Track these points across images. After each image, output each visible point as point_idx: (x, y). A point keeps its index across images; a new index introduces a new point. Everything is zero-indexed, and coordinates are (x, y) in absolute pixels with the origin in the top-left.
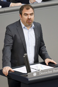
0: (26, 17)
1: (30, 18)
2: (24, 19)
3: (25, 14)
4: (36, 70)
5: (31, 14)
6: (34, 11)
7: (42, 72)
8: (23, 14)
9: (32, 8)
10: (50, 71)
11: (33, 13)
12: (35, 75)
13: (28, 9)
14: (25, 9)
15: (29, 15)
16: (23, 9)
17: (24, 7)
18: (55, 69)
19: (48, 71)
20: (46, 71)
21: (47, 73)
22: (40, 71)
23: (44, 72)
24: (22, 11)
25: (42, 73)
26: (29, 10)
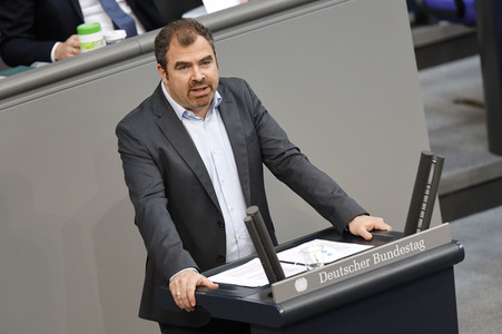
0: (184, 77)
1: (199, 77)
2: (177, 84)
3: (178, 64)
4: (304, 269)
5: (204, 62)
6: (213, 48)
7: (328, 270)
8: (170, 67)
9: (204, 35)
10: (359, 260)
11: (209, 57)
12: (301, 286)
13: (187, 42)
14: (177, 43)
15: (196, 67)
16: (167, 44)
17: (170, 36)
18: (381, 252)
19: (351, 262)
20: (343, 265)
21: (348, 270)
22: (322, 266)
23: (336, 267)
24: (166, 52)
25: (328, 277)
26: (191, 48)
